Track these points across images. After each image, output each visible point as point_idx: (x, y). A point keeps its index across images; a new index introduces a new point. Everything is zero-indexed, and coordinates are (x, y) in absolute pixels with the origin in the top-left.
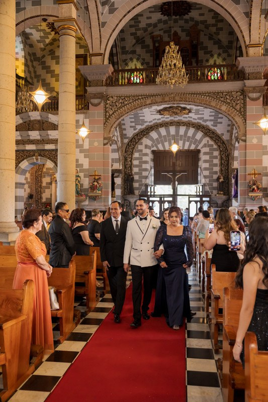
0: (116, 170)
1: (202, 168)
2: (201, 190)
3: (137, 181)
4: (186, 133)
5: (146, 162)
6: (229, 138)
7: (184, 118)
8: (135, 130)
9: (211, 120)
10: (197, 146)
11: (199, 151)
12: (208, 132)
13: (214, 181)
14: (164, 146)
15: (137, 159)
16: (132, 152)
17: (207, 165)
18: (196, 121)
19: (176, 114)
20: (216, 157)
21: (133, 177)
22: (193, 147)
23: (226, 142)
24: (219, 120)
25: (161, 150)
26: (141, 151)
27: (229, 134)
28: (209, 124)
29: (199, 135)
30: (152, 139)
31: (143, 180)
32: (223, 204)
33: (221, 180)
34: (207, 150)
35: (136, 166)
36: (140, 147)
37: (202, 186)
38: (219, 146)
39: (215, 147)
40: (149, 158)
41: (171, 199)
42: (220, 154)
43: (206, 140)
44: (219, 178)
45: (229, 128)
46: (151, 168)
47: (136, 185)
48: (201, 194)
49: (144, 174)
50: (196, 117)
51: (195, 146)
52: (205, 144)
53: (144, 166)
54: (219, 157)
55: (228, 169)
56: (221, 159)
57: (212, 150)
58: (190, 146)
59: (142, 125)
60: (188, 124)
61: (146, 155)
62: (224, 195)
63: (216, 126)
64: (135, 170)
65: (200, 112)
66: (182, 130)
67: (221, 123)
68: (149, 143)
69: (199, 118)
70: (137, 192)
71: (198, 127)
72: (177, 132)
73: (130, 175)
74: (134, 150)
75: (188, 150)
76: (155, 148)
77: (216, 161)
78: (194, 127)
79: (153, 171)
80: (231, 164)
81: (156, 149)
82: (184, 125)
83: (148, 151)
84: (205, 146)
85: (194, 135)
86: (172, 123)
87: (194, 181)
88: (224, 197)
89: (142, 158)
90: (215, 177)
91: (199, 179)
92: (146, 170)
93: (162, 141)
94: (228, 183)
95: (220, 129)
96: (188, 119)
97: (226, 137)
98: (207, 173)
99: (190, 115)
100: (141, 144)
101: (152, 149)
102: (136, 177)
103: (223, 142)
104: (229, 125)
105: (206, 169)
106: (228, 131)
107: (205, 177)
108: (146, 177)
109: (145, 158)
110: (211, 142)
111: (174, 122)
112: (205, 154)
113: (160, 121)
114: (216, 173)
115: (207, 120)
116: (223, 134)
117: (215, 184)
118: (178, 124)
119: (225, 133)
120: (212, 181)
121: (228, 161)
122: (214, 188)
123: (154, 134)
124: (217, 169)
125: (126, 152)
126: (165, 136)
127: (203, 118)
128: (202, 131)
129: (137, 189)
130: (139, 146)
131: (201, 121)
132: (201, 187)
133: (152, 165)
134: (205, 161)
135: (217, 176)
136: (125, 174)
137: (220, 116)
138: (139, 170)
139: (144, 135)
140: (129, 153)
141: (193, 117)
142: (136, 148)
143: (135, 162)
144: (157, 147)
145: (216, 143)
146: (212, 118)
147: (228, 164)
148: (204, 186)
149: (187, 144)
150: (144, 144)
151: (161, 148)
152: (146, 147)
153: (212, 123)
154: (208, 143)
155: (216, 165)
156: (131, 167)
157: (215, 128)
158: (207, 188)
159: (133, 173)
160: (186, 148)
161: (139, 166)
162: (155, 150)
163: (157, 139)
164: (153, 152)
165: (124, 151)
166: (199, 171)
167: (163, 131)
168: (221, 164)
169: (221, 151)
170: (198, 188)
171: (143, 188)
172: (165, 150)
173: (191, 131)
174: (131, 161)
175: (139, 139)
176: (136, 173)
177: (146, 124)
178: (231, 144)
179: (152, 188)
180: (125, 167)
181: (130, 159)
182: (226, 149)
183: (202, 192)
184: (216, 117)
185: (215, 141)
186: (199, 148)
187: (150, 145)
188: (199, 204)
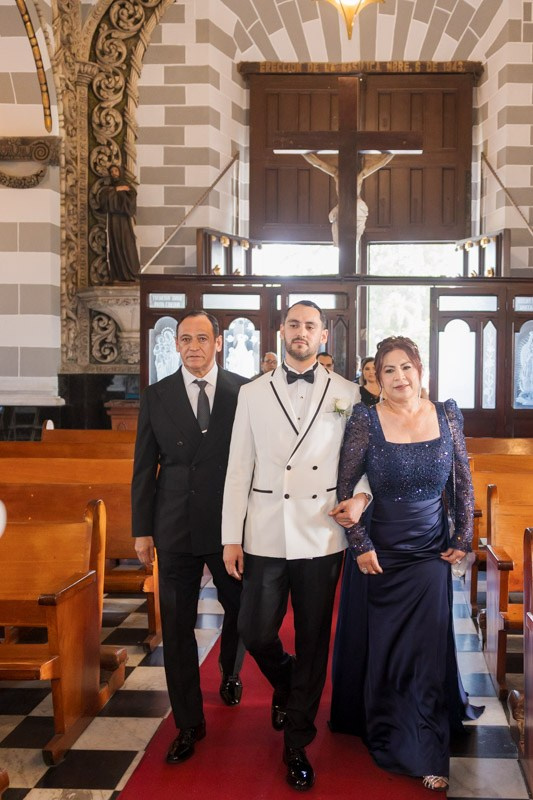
0: (25, 141)
1: (492, 156)
3: (155, 216)
5: (204, 116)
10: (469, 43)
11: (475, 73)
15: (153, 96)
16: (129, 62)
17: (522, 135)
21: (132, 194)
22: (445, 52)
25: (288, 65)
26: (178, 53)
31: (188, 208)
34: (523, 52)
35: (152, 136)
36: (172, 34)
37: (499, 239)
40: (222, 99)
41: (327, 302)
43: (518, 4)
46: (236, 156)
47: (149, 236)
49: (197, 176)
51: (456, 44)
52: (513, 25)
53: (195, 136)
58: (431, 41)
61: (203, 75)
64: (146, 156)
68: (220, 15)
73: (115, 183)
74: (140, 50)
75: (423, 65)
76: (254, 54)
79: (243, 172)
81: (260, 58)
84: (511, 32)
87: (453, 223)
89: (180, 95)
91: (476, 216)
92: (203, 156)
98: (521, 178)
100: (178, 15)
102: (150, 196)
105: (514, 157)
107: (513, 197)
108: (203, 196)
109: (197, 95)
112: (511, 76)
125: (93, 57)
130: (166, 27)
133: (243, 142)
134: (513, 115)
136: (94, 176)
138: (169, 156)
140: (111, 63)
142: (146, 36)
143: (147, 116)
144: (265, 47)
148: (503, 240)
149: (418, 31)
150: (191, 17)
151: (285, 52)
152: (205, 31)
154: (527, 16)
156: (122, 139)
159: (135, 170)
160: (413, 54)
162: (256, 65)
164: (248, 73)
165: (84, 54)
170: (474, 253)
171: (190, 251)
172: (305, 66)
174: (122, 108)
176: (152, 176)
179: (239, 250)
180: (94, 142)
181: (119, 97)
186: (475, 56)
187: (230, 32)
188: (490, 332)
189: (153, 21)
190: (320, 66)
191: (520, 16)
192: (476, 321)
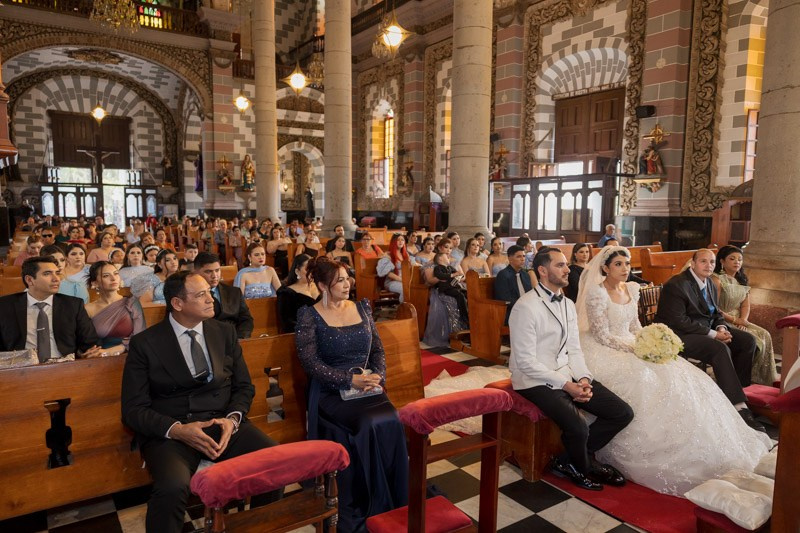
1: (136, 146)
2: (138, 178)
3: (25, 159)
4: (108, 90)
5: (40, 129)
6: (176, 107)
7: (108, 67)
8: (16, 72)
9: (151, 78)
10: (127, 112)
11: (129, 120)
12: (144, 94)
13: (157, 166)
14: (69, 105)
15: (21, 121)
17: (145, 142)
18: (126, 75)
19: (96, 59)
20: (158, 132)
22: (119, 113)
23: (172, 112)
24: (163, 80)
25: (65, 112)
26: (30, 109)
27: (177, 101)
28: (149, 84)
29: (130, 96)
30: (48, 92)
31: (35, 157)
32: (170, 198)
33: (168, 165)
34: (144, 119)
35: (22, 134)
36: (26, 103)
37: (139, 171)
38: (162, 117)
39: (156, 116)
40: (44, 122)
42: (164, 128)
43: (141, 105)
44: (164, 163)
45: (178, 93)
47: (22, 165)
48: (138, 183)
49: (37, 147)
50: (129, 69)
51: (123, 111)
52: (140, 111)
53: (36, 135)
54: (162, 132)
55: (176, 151)
56: (166, 135)
57: (152, 121)
58: (115, 110)
59: (31, 66)
60: (113, 78)
61: (39, 116)
62: (174, 186)
63: (159, 87)
64: (20, 140)
65: (136, 65)
66: (102, 85)
67: (166, 84)
68: (44, 97)
69: (132, 72)
70: (25, 177)
71: (129, 84)
72: (94, 86)
74: (16, 107)
75: (112, 116)
76: (53, 107)
77: (159, 138)
78: (122, 83)
79: (51, 145)
80: (181, 144)
81: (55, 108)
82: (105, 78)
83: (42, 111)
84: (140, 113)
85: (122, 95)
86: (84, 71)
87: (125, 164)
88: (173, 190)
89: (31, 122)
90: (158, 160)
91: (132, 162)
92: (40, 142)
93: (66, 97)
94: (177, 170)
95: (163, 93)
96: (114, 69)
97: (172, 105)
98: (145, 154)
99: (120, 65)
100: (29, 97)
101: (49, 108)
102: (23, 153)
103: (168, 112)
104: (177, 89)
105: (143, 148)
106: (176, 97)
107: (143, 159)
108: (42, 154)
109: (36, 123)
110: (150, 110)
111: (88, 69)
112: (141, 125)
113: (64, 65)
114: (159, 154)
115: (146, 77)
116: (168, 101)
117: (159, 171)
118: (96, 74)
119: (172, 99)
120: (153, 165)
121: (176, 139)
122: (157, 177)
123: (52, 85)
124: (160, 149)
126: (70, 90)
127: (140, 73)
128: (136, 91)
129: (26, 172)
130: (24, 100)
131: (135, 77)
132: (138, 174)
133: (50, 134)
134: (142, 136)
135: (161, 159)
137: (165, 74)
138: (28, 141)
139: (33, 84)
141: (124, 69)
142: (18, 103)
143: (20, 128)
144: (57, 106)
145: (158, 112)
146: (154, 75)
147: (176, 144)
148: (142, 172)
149: (110, 106)
150: (34, 98)
151: (64, 107)
152: (39, 103)
153: (153, 82)
154: (145, 109)
155: (158, 143)
157: (156, 90)
158: (147, 176)
161: (27, 134)
162: (54, 111)
163: (57, 93)
164: (50, 113)
166: (132, 150)
167: (68, 82)
168: (166, 143)
169: (165, 124)
170: (132, 175)
172: (72, 113)
173: (117, 89)
175: (24, 90)
176: (22, 146)
177: (38, 66)
178: (181, 116)
179: (54, 171)
182: (173, 122)
183: (140, 181)
184: (160, 75)
185: (155, 108)
186: (129, 115)
187: (45, 101)
188: (140, 198)
189: (20, 99)
190: (77, 113)
191: (143, 109)
192: (136, 195)
